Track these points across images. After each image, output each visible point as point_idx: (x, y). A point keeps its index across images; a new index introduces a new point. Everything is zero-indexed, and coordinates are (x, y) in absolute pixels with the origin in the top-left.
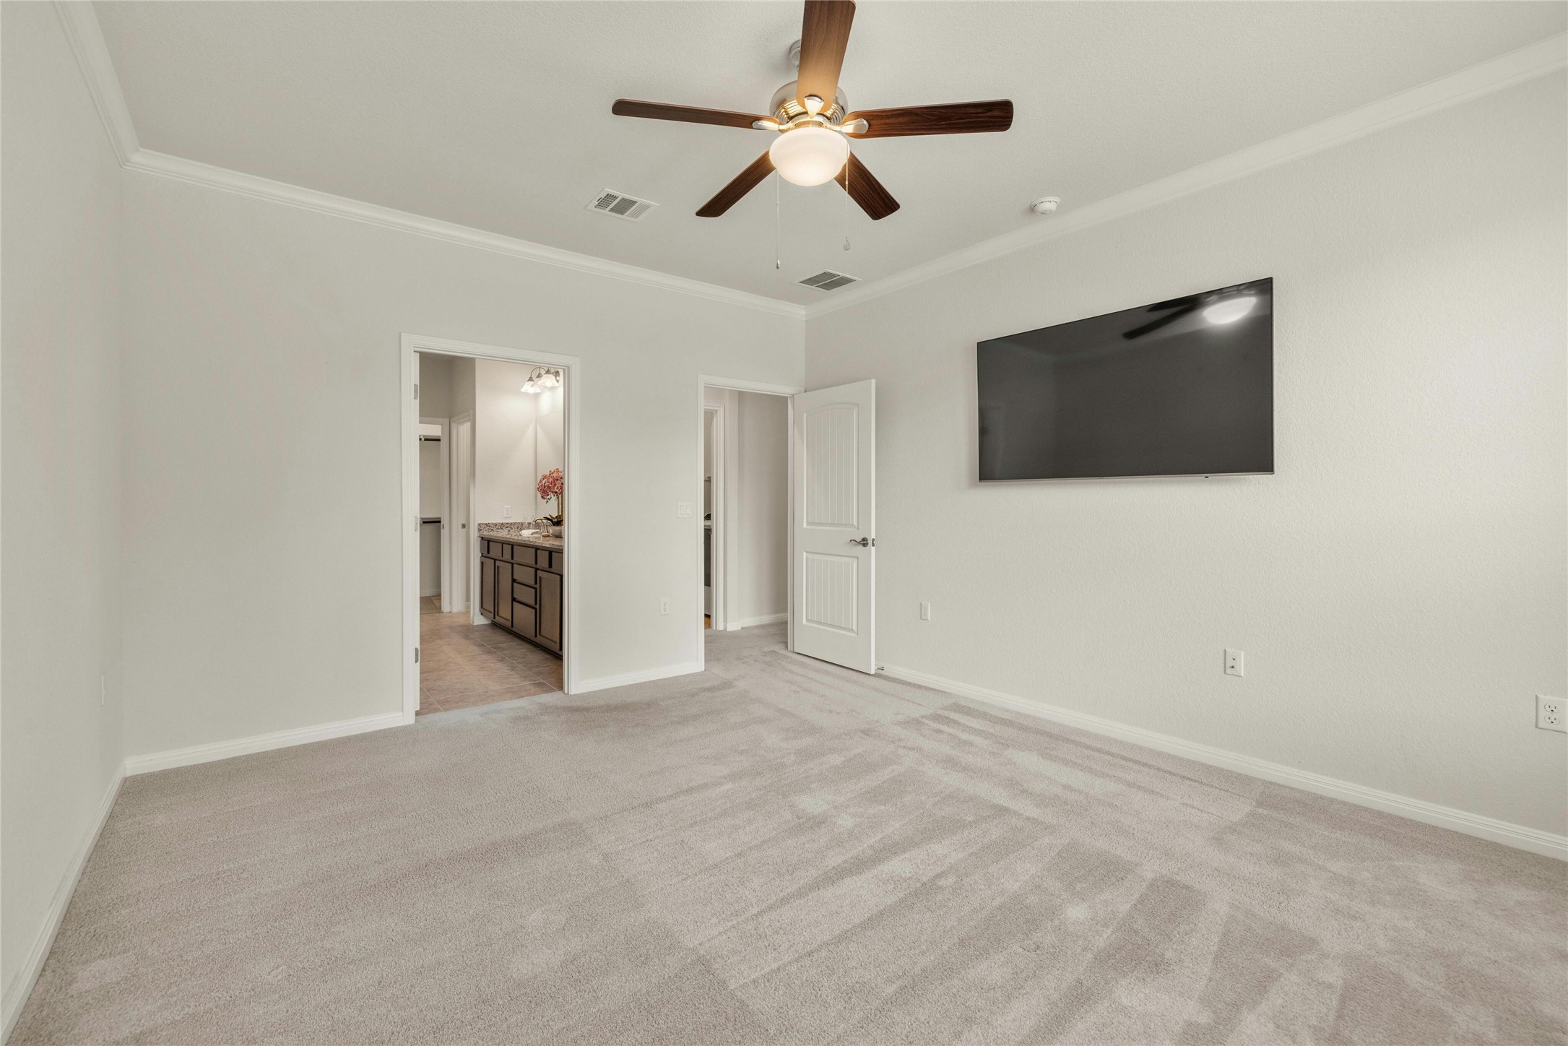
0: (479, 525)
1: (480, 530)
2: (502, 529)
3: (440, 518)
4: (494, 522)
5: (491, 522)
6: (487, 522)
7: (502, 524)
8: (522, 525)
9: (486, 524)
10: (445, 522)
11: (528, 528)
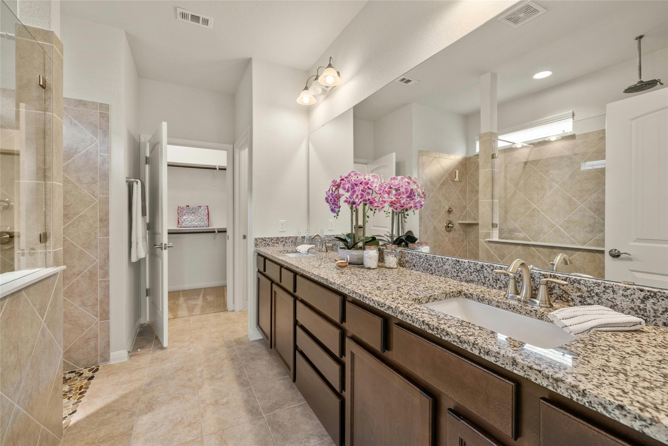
0: (256, 239)
1: (256, 245)
2: (278, 243)
3: (226, 229)
4: (270, 237)
5: (267, 236)
6: (263, 237)
7: (278, 238)
8: (296, 239)
9: (262, 239)
10: (229, 233)
11: (303, 243)
